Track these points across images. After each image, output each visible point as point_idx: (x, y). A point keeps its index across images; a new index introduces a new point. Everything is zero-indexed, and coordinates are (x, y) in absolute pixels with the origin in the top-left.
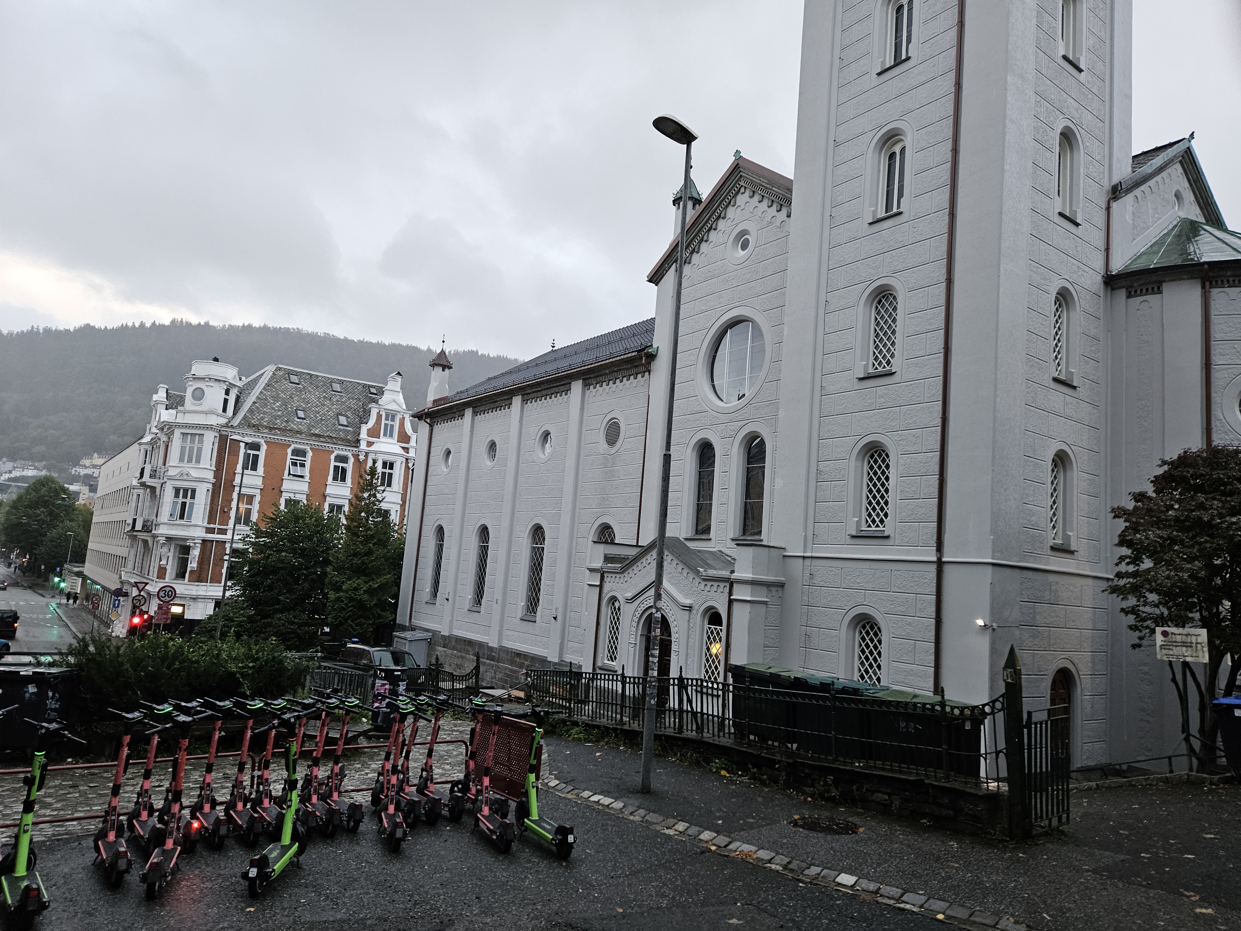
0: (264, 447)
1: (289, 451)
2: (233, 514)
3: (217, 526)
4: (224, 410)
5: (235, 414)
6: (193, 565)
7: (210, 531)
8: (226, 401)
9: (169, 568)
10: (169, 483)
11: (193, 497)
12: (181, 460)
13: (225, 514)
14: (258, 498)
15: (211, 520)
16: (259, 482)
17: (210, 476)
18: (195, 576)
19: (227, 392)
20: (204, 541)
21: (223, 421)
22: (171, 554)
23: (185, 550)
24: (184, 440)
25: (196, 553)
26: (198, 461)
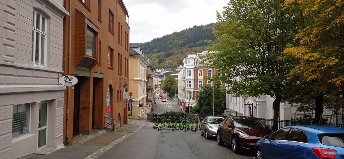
0: (203, 71)
1: (208, 71)
2: (198, 85)
3: (196, 88)
4: (194, 64)
5: (196, 64)
6: (192, 96)
7: (195, 89)
8: (194, 62)
9: (188, 97)
10: (186, 80)
11: (191, 83)
12: (188, 75)
13: (197, 85)
14: (203, 82)
15: (194, 87)
16: (202, 78)
17: (193, 78)
18: (193, 99)
19: (195, 60)
20: (194, 91)
21: (194, 66)
22: (188, 94)
23: (191, 93)
24: (188, 71)
25: (192, 94)
26: (191, 75)
